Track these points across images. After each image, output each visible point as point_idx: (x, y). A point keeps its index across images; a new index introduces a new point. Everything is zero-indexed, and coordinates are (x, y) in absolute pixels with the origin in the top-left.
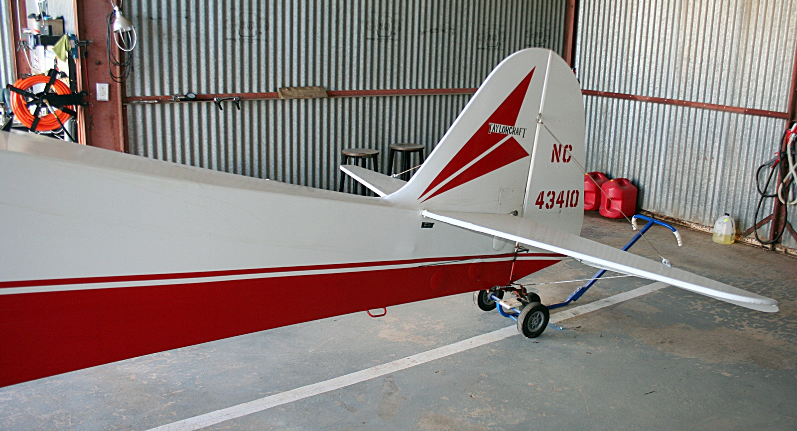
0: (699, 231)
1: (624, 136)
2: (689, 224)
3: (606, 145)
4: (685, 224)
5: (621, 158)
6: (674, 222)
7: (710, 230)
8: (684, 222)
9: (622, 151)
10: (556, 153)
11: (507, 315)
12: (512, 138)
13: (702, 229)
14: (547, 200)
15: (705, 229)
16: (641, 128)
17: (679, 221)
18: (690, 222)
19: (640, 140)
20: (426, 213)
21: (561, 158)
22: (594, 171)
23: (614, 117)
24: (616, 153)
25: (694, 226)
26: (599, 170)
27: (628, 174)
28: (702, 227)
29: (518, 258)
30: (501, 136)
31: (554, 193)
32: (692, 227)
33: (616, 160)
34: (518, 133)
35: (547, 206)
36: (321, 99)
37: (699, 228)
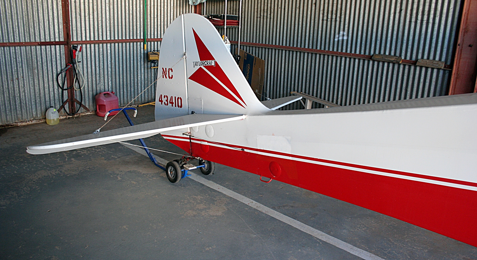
0: (24, 126)
2: (16, 124)
4: (13, 125)
6: (4, 128)
7: (32, 122)
8: (12, 124)
13: (26, 124)
15: (29, 122)
17: (8, 125)
18: (16, 123)
25: (20, 124)
28: (26, 123)
32: (19, 125)
37: (24, 124)
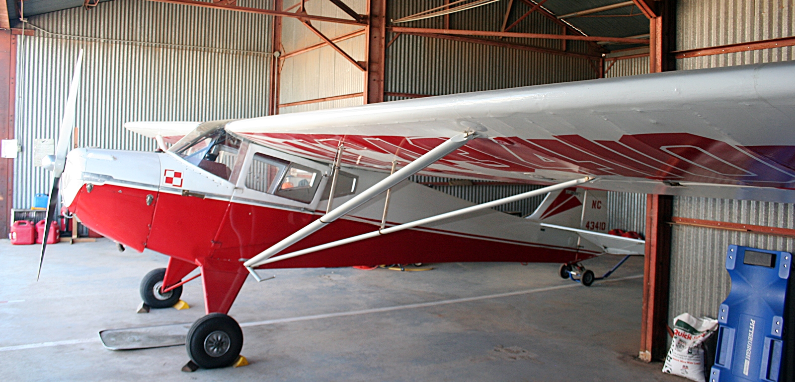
1: (633, 208)
3: (623, 214)
5: (632, 221)
9: (632, 217)
10: (594, 204)
11: (574, 280)
12: (575, 197)
14: (591, 225)
16: (642, 202)
19: (642, 209)
20: (542, 224)
21: (596, 207)
22: (616, 228)
23: (627, 197)
24: (629, 218)
26: (620, 228)
27: (637, 229)
29: (580, 251)
30: (571, 195)
31: (594, 223)
33: (629, 222)
34: (577, 194)
35: (591, 228)
36: (469, 186)
